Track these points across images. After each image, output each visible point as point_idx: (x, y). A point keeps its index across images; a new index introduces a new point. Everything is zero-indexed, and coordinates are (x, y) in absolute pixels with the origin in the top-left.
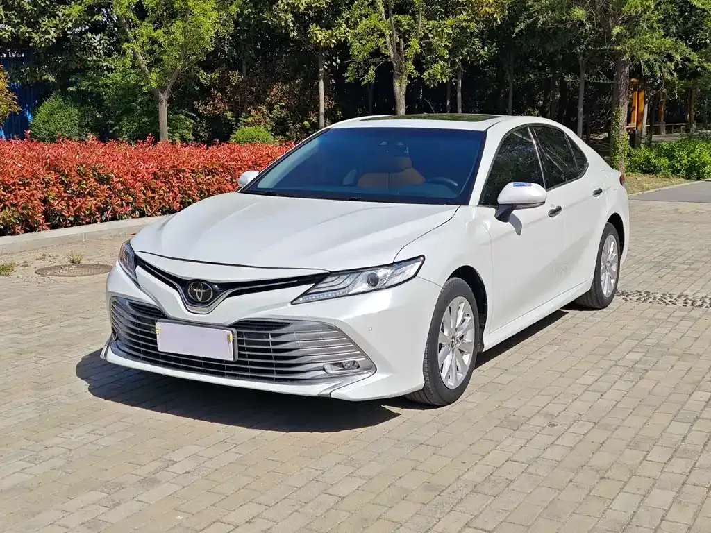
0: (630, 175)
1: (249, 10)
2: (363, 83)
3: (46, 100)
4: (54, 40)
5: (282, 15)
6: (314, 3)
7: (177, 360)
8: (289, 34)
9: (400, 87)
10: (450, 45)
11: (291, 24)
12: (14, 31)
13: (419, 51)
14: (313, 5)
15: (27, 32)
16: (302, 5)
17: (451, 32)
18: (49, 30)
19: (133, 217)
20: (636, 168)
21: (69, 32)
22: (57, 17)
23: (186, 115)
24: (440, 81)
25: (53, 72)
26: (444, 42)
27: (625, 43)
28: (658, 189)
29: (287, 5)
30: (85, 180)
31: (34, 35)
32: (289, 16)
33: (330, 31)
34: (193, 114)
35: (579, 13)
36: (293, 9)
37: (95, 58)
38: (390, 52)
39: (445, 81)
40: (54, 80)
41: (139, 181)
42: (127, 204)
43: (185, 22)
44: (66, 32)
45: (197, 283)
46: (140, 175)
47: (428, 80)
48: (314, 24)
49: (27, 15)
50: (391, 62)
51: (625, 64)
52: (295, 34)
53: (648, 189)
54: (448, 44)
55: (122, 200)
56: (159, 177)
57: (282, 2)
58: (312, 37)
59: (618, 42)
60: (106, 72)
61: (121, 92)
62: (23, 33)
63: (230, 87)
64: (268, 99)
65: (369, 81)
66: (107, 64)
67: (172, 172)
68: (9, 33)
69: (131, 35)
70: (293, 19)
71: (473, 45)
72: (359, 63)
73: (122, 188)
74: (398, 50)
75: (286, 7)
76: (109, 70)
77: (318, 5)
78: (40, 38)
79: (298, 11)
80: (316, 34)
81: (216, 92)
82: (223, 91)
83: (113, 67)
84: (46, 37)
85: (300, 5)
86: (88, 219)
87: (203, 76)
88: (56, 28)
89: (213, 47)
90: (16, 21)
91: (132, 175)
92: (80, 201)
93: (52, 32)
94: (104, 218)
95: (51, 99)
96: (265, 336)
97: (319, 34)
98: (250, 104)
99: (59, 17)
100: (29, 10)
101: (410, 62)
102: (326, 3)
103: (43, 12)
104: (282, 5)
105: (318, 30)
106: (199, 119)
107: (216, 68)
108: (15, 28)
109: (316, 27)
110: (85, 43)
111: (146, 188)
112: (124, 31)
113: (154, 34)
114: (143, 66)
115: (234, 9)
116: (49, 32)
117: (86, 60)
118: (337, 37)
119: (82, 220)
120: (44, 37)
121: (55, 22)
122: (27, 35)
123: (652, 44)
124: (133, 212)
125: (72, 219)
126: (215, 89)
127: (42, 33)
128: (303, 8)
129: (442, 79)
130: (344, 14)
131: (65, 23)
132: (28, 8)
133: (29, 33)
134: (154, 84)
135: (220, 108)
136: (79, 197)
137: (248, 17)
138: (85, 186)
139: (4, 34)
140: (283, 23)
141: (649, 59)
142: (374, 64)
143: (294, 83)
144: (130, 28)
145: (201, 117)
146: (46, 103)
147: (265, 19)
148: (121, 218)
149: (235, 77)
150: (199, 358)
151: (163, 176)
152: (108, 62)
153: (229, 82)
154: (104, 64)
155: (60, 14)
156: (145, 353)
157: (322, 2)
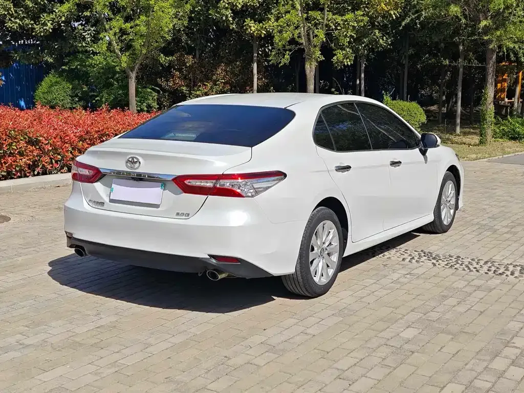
0: (498, 141)
1: (200, 8)
2: (280, 66)
3: (46, 76)
4: (51, 31)
5: (224, 11)
6: (248, 2)
8: (229, 27)
9: (311, 69)
10: (355, 36)
11: (230, 19)
12: (21, 23)
13: (324, 39)
14: (248, 4)
15: (30, 24)
16: (240, 3)
17: (356, 25)
18: (47, 23)
19: (62, 173)
20: (504, 135)
21: (62, 24)
22: (54, 13)
23: (152, 89)
24: (346, 64)
25: (51, 55)
26: (349, 33)
27: (493, 34)
28: (516, 154)
29: (227, 4)
30: (15, 142)
31: (35, 26)
32: (229, 13)
33: (261, 24)
34: (157, 88)
35: (455, 9)
36: (232, 7)
37: (84, 44)
38: (303, 41)
39: (349, 64)
40: (52, 61)
41: (67, 143)
42: (56, 162)
43: (149, 17)
44: (60, 24)
46: (68, 138)
47: (336, 63)
48: (249, 19)
49: (31, 11)
50: (304, 49)
51: (493, 51)
52: (234, 27)
53: (509, 153)
54: (353, 34)
55: (51, 159)
56: (85, 139)
57: (224, 2)
58: (247, 29)
59: (486, 33)
60: (92, 55)
61: (102, 71)
62: (27, 25)
63: (186, 67)
64: (214, 77)
65: (285, 64)
66: (93, 49)
67: (96, 136)
68: (17, 25)
69: (107, 27)
70: (232, 15)
71: (374, 35)
72: (279, 50)
73: (50, 148)
74: (309, 39)
75: (227, 5)
76: (95, 53)
77: (252, 4)
78: (40, 28)
79: (236, 9)
80: (250, 27)
81: (175, 71)
82: (180, 70)
83: (98, 52)
84: (45, 28)
85: (237, 4)
86: (19, 174)
87: (163, 59)
88: (53, 21)
89: (171, 36)
90: (22, 15)
91: (61, 138)
92: (11, 160)
93: (49, 24)
94: (36, 173)
95: (50, 75)
97: (253, 27)
98: (201, 81)
99: (56, 13)
100: (31, 7)
101: (317, 49)
102: (259, 2)
103: (43, 9)
104: (224, 3)
105: (252, 23)
106: (161, 92)
107: (176, 53)
108: (22, 21)
109: (251, 21)
110: (77, 33)
111: (73, 149)
112: (103, 23)
113: (123, 26)
114: (117, 51)
115: (188, 7)
116: (47, 24)
117: (76, 46)
118: (267, 29)
119: (15, 175)
120: (43, 28)
121: (52, 17)
122: (30, 26)
123: (515, 35)
124: (62, 168)
125: (5, 174)
126: (175, 69)
127: (42, 24)
128: (240, 6)
129: (347, 62)
130: (273, 11)
131: (59, 17)
132: (31, 6)
133: (32, 24)
134: (124, 65)
135: (178, 83)
136: (10, 156)
137: (199, 13)
138: (15, 148)
139: (14, 26)
140: (224, 18)
141: (514, 47)
142: (290, 50)
143: (235, 65)
144: (107, 21)
145: (164, 90)
146: (46, 78)
147: (211, 15)
148: (50, 173)
149: (189, 60)
151: (89, 139)
152: (94, 47)
153: (185, 64)
154: (91, 49)
155: (57, 11)
157: (255, 1)
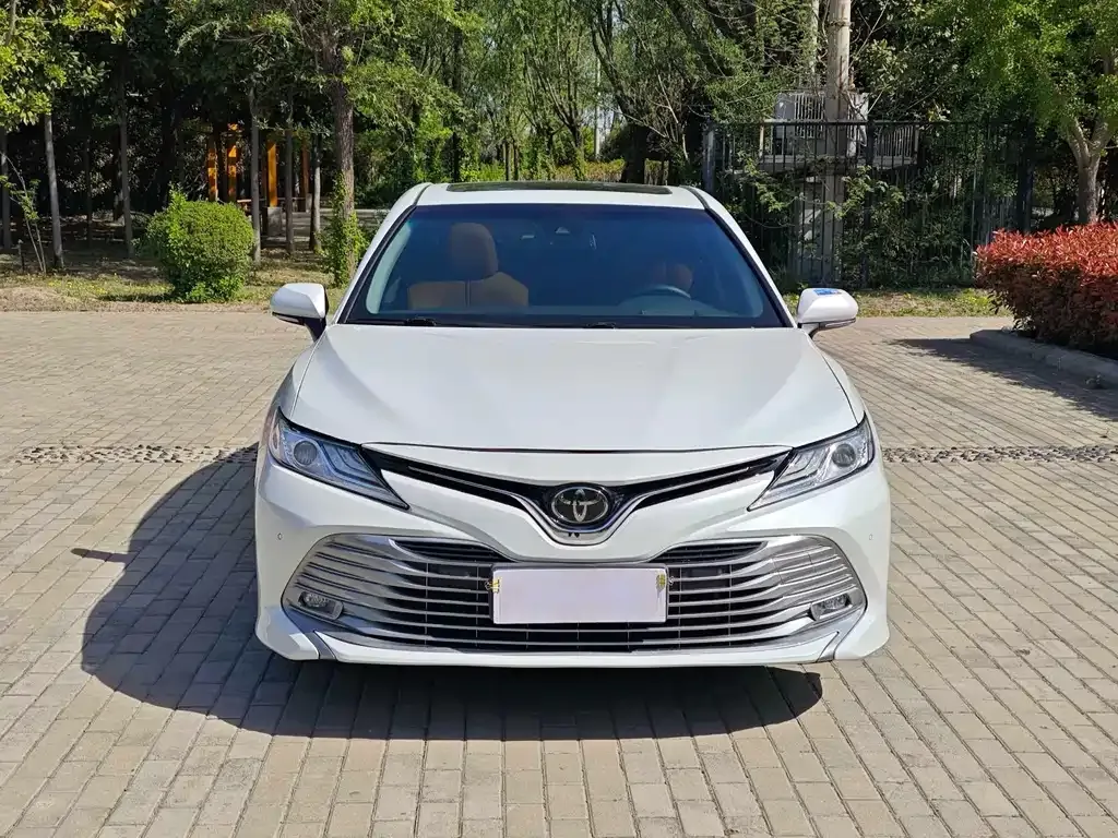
7: (521, 636)
45: (570, 490)
96: (720, 571)
150: (573, 626)
156: (431, 632)
